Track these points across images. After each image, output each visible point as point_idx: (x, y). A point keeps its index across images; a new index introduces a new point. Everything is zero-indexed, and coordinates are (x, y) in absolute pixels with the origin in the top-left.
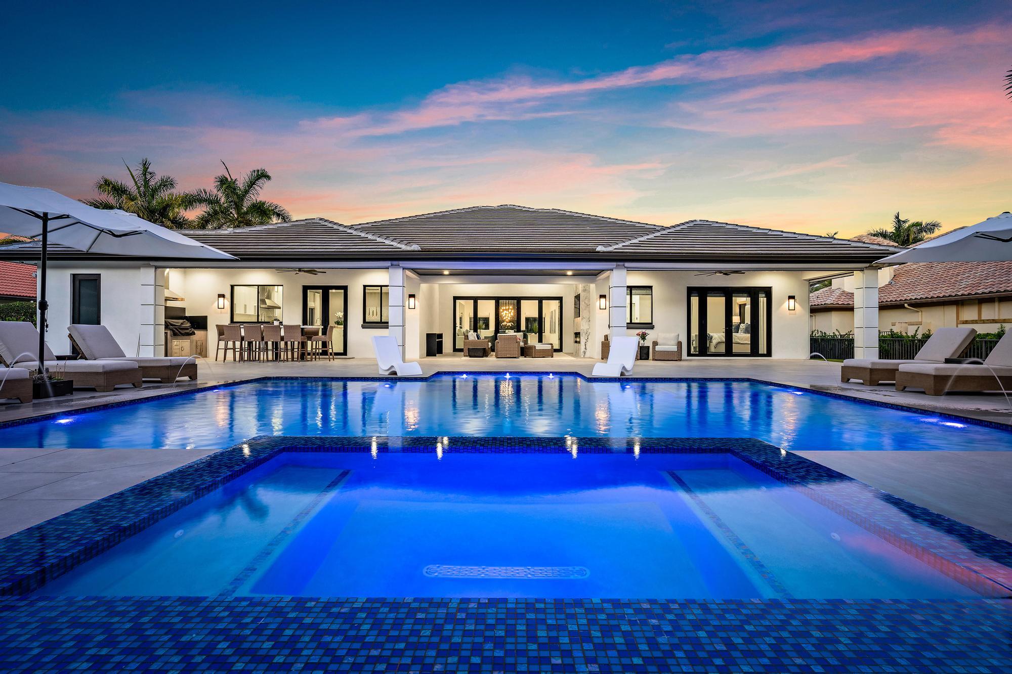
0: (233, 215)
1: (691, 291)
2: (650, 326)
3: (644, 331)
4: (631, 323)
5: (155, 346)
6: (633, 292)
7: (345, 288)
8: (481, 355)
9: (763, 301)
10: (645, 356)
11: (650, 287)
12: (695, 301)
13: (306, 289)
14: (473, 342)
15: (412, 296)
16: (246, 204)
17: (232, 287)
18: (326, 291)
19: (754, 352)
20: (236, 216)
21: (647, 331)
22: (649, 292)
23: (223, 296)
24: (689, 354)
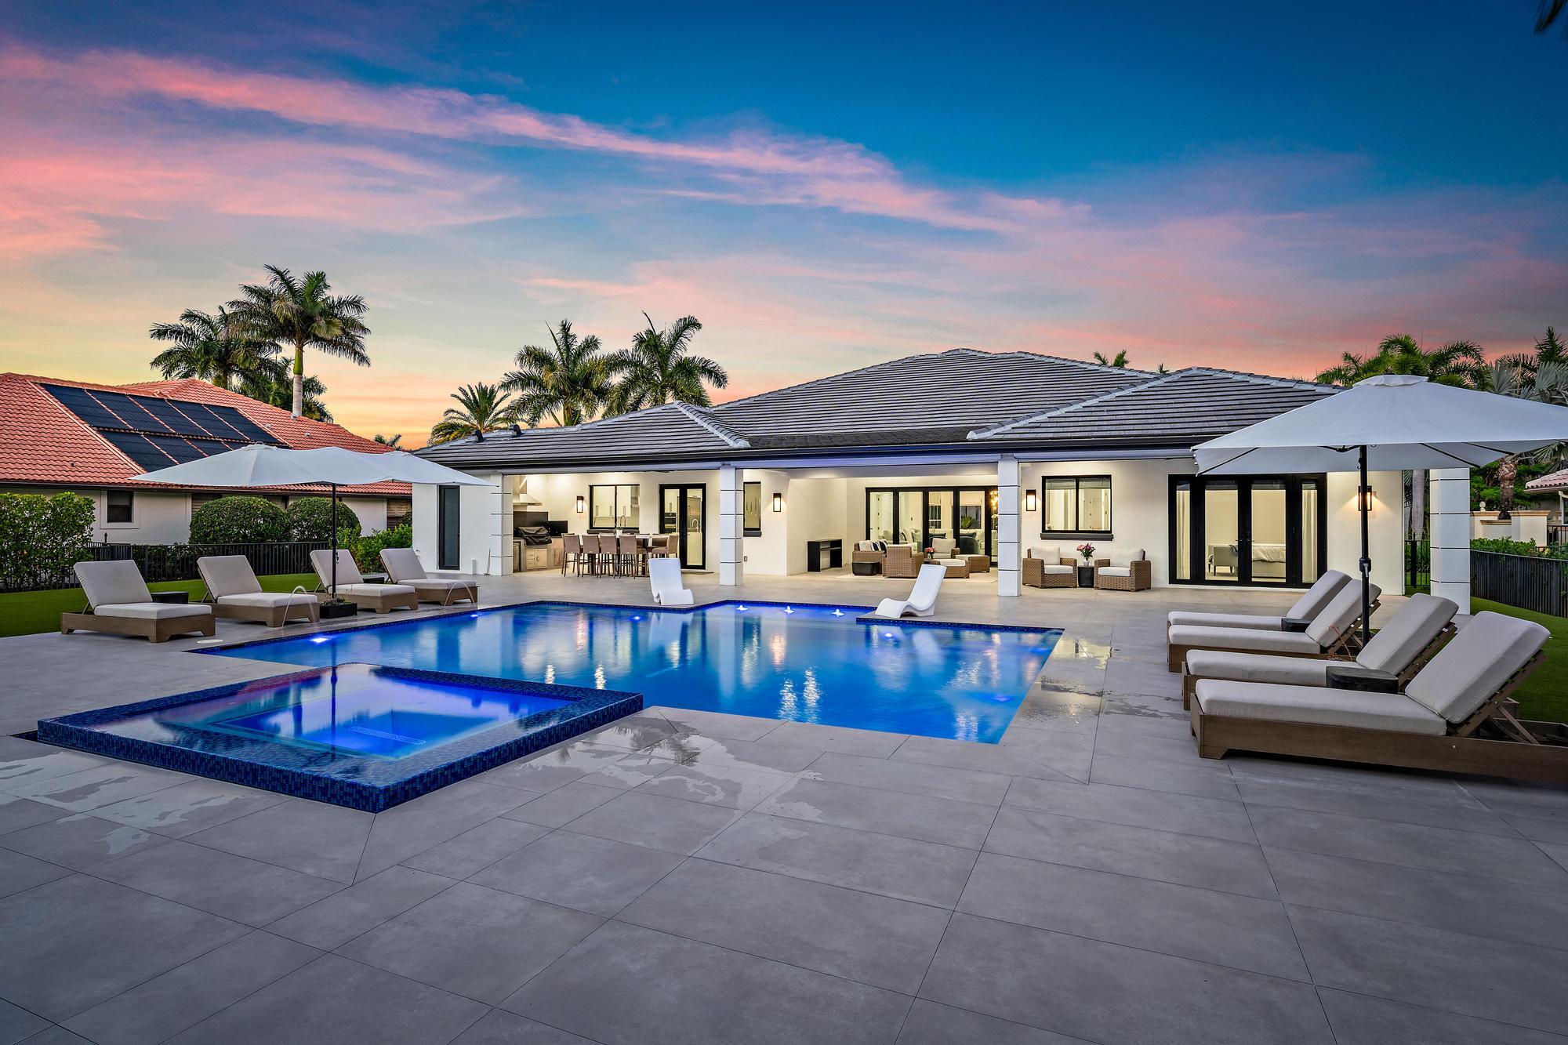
0: (658, 378)
1: (1175, 482)
2: (1106, 535)
3: (1089, 542)
4: (1077, 531)
5: (502, 557)
6: (1080, 483)
7: (703, 487)
8: (869, 572)
9: (1309, 495)
10: (1088, 582)
11: (1109, 477)
12: (1184, 496)
13: (663, 488)
14: (866, 554)
15: (777, 495)
16: (673, 362)
17: (591, 487)
18: (683, 489)
19: (1294, 578)
20: (660, 378)
21: (1094, 544)
22: (1106, 483)
23: (581, 498)
24: (1173, 579)
